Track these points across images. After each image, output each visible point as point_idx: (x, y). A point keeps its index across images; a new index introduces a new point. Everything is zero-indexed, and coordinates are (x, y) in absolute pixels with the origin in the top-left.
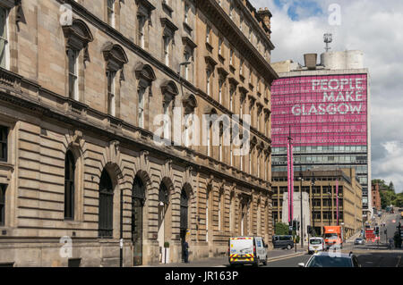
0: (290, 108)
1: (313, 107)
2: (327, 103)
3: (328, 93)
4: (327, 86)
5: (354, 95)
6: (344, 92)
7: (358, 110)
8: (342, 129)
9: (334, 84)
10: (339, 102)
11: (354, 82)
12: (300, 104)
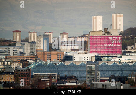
0: (103, 45)
1: (109, 44)
2: (112, 43)
3: (113, 41)
4: (112, 39)
5: (119, 42)
6: (116, 41)
7: (120, 46)
8: (116, 50)
9: (114, 39)
10: (115, 43)
11: (119, 38)
12: (106, 44)
